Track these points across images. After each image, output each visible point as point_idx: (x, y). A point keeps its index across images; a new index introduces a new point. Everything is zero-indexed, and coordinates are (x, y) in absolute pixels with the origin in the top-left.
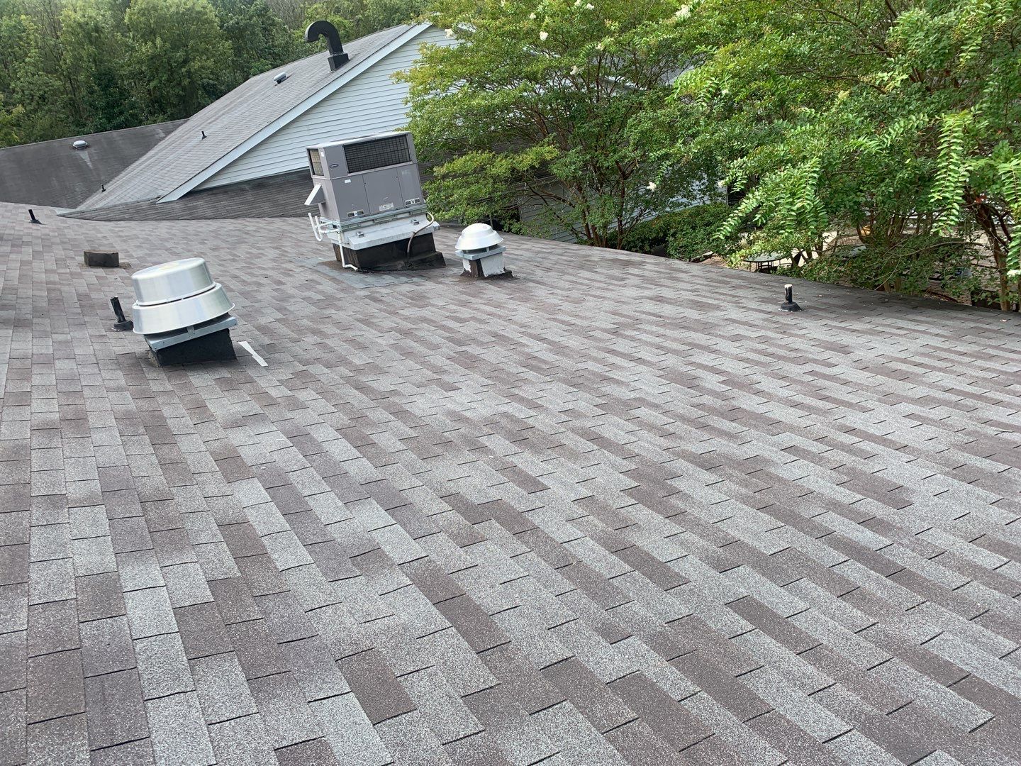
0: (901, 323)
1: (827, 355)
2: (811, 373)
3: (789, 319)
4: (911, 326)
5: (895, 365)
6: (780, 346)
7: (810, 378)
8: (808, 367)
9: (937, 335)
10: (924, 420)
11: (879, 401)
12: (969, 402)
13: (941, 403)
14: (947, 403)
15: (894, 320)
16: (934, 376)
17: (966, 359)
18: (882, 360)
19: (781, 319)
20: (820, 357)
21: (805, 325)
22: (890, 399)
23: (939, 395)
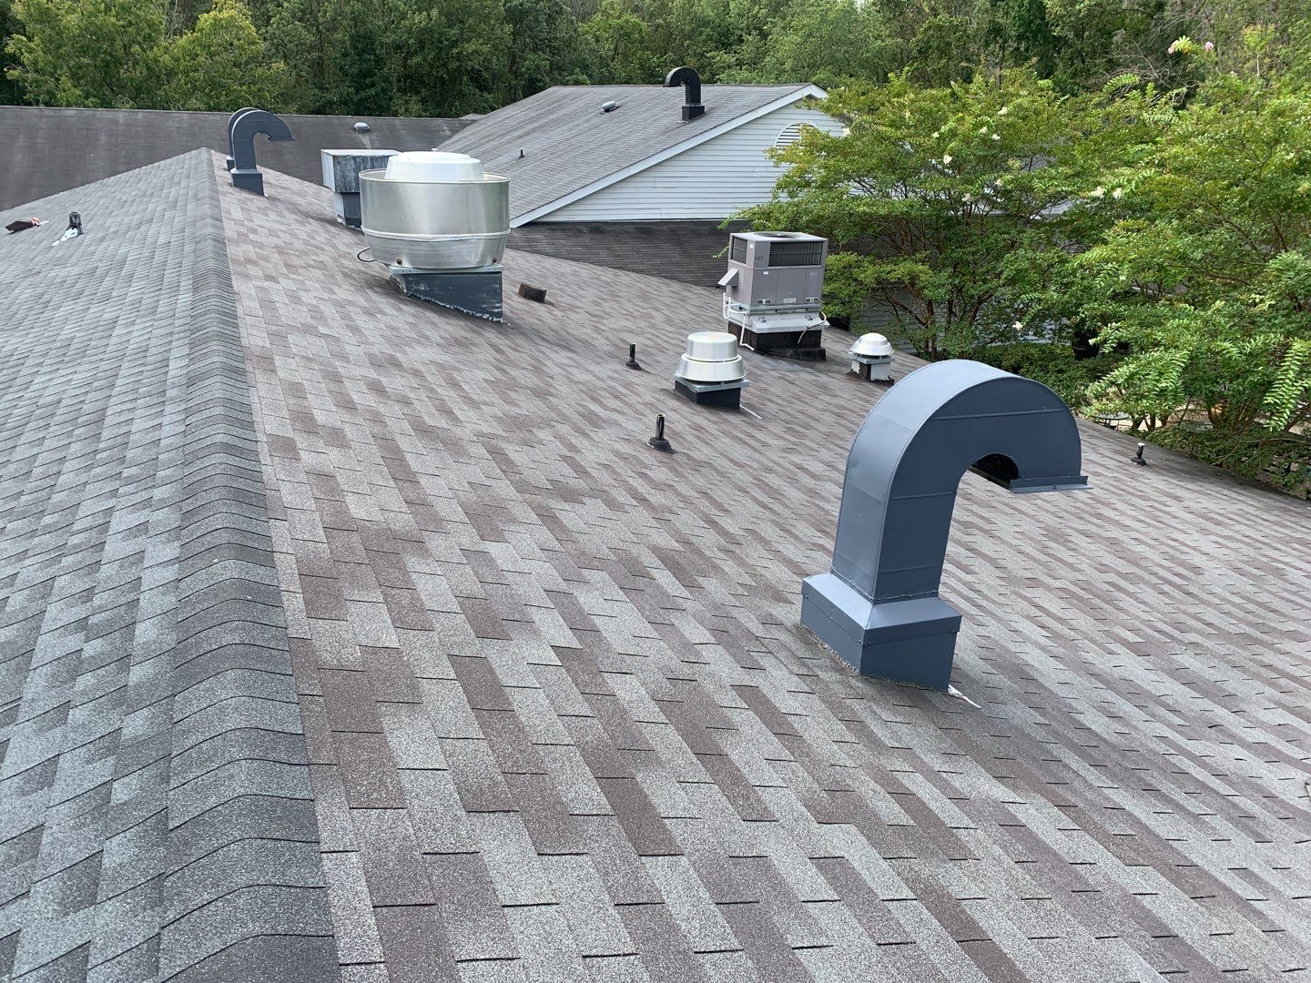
0: (1225, 492)
1: (1163, 499)
2: (1151, 506)
3: (1138, 470)
4: (1233, 495)
5: (1212, 515)
6: (1129, 486)
7: (1151, 509)
8: (1150, 503)
9: (1252, 505)
10: (1222, 546)
11: (1197, 531)
12: (1258, 545)
13: (1238, 541)
14: (1241, 542)
15: (1221, 489)
16: (1239, 527)
17: (1266, 523)
18: (1205, 511)
19: (1130, 469)
20: (1160, 500)
21: (1150, 477)
22: (1203, 531)
23: (1239, 537)
